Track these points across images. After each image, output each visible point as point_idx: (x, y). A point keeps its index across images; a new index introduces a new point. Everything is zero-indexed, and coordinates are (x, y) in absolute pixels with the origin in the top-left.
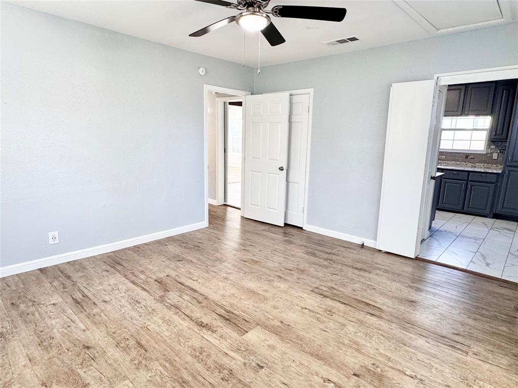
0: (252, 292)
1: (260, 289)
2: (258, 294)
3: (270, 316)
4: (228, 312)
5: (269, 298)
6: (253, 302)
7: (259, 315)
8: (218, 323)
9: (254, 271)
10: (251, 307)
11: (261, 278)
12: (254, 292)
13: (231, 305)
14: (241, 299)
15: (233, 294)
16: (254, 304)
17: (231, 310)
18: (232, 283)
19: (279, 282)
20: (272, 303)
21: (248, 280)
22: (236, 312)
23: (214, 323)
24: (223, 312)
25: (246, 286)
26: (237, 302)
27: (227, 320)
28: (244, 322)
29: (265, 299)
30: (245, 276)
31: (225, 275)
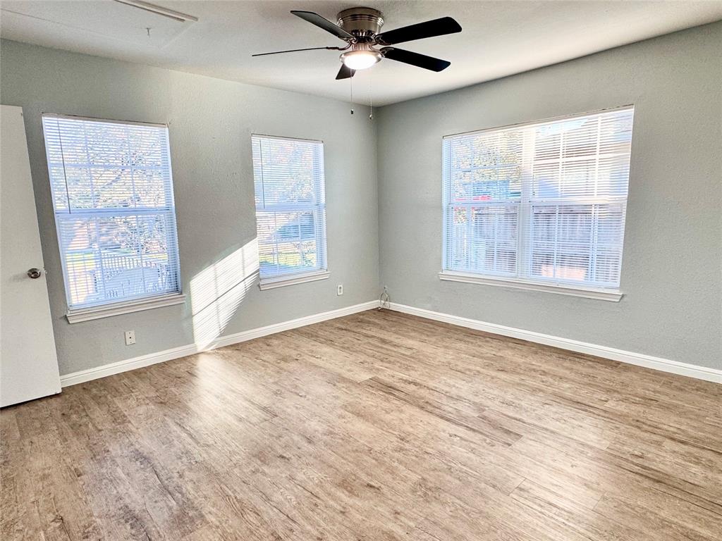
0: (362, 416)
1: (349, 419)
2: (352, 413)
3: (344, 390)
4: (391, 393)
5: (341, 407)
6: (360, 403)
7: (356, 391)
8: (400, 385)
9: (353, 454)
10: (364, 399)
11: (342, 439)
12: (358, 415)
13: (387, 400)
14: (377, 407)
15: (387, 412)
16: (361, 401)
17: (387, 395)
18: (390, 431)
19: (316, 431)
20: (338, 402)
21: (365, 436)
22: (381, 393)
23: (403, 385)
24: (396, 393)
25: (370, 424)
26: (381, 404)
27: (390, 387)
28: (373, 385)
29: (345, 407)
30: (370, 443)
31: (407, 446)
